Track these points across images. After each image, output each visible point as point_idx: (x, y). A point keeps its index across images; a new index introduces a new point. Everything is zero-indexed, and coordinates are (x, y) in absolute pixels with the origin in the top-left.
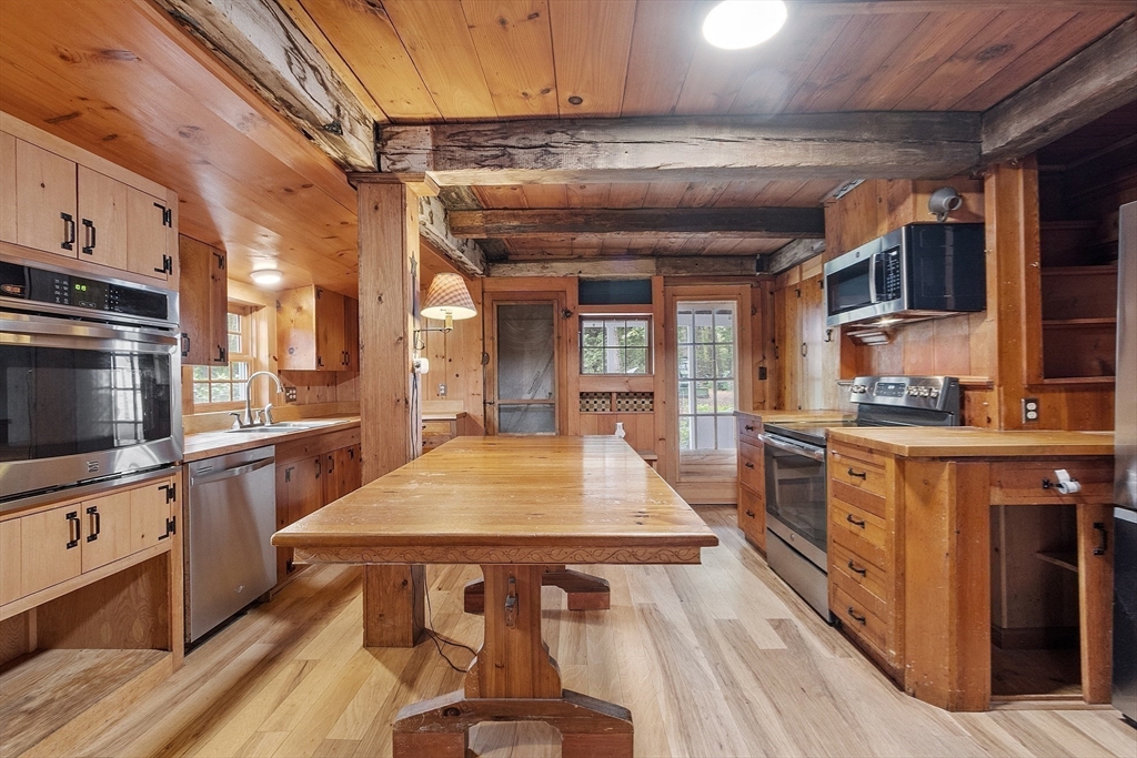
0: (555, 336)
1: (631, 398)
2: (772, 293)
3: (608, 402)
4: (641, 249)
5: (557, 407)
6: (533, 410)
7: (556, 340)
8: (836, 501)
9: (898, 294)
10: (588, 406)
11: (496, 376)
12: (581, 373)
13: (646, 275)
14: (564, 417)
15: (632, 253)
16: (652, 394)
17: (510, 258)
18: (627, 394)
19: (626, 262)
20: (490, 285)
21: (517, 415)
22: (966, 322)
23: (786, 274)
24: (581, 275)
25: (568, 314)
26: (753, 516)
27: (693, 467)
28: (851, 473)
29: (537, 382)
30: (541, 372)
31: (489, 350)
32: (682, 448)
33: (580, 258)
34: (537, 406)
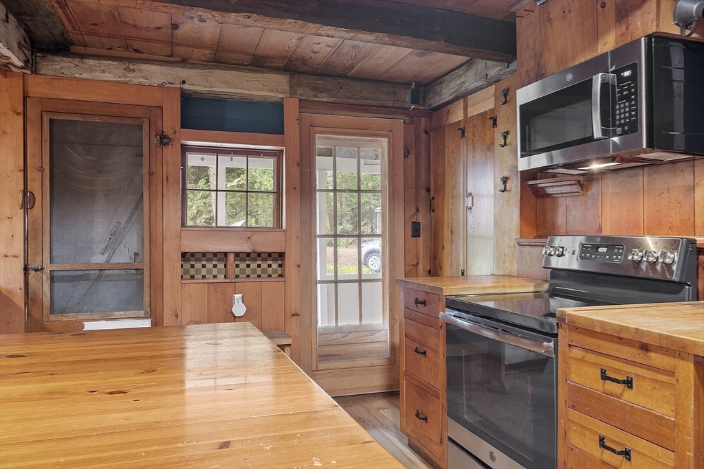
0: (145, 170)
1: (255, 260)
2: (426, 132)
3: (221, 266)
4: (272, 58)
5: (146, 273)
6: (110, 278)
7: (146, 177)
8: (574, 415)
9: (633, 127)
10: (192, 272)
11: (47, 227)
12: (183, 225)
13: (275, 96)
14: (157, 288)
15: (258, 62)
16: (281, 255)
17: (73, 49)
18: (248, 254)
19: (250, 75)
20: (38, 87)
21: (82, 287)
22: (690, 169)
23: (445, 110)
24: (185, 87)
25: (164, 140)
26: (425, 419)
27: (334, 348)
28: (604, 377)
29: (115, 239)
30: (123, 222)
31: (34, 186)
32: (320, 324)
33: (184, 62)
34: (116, 272)
